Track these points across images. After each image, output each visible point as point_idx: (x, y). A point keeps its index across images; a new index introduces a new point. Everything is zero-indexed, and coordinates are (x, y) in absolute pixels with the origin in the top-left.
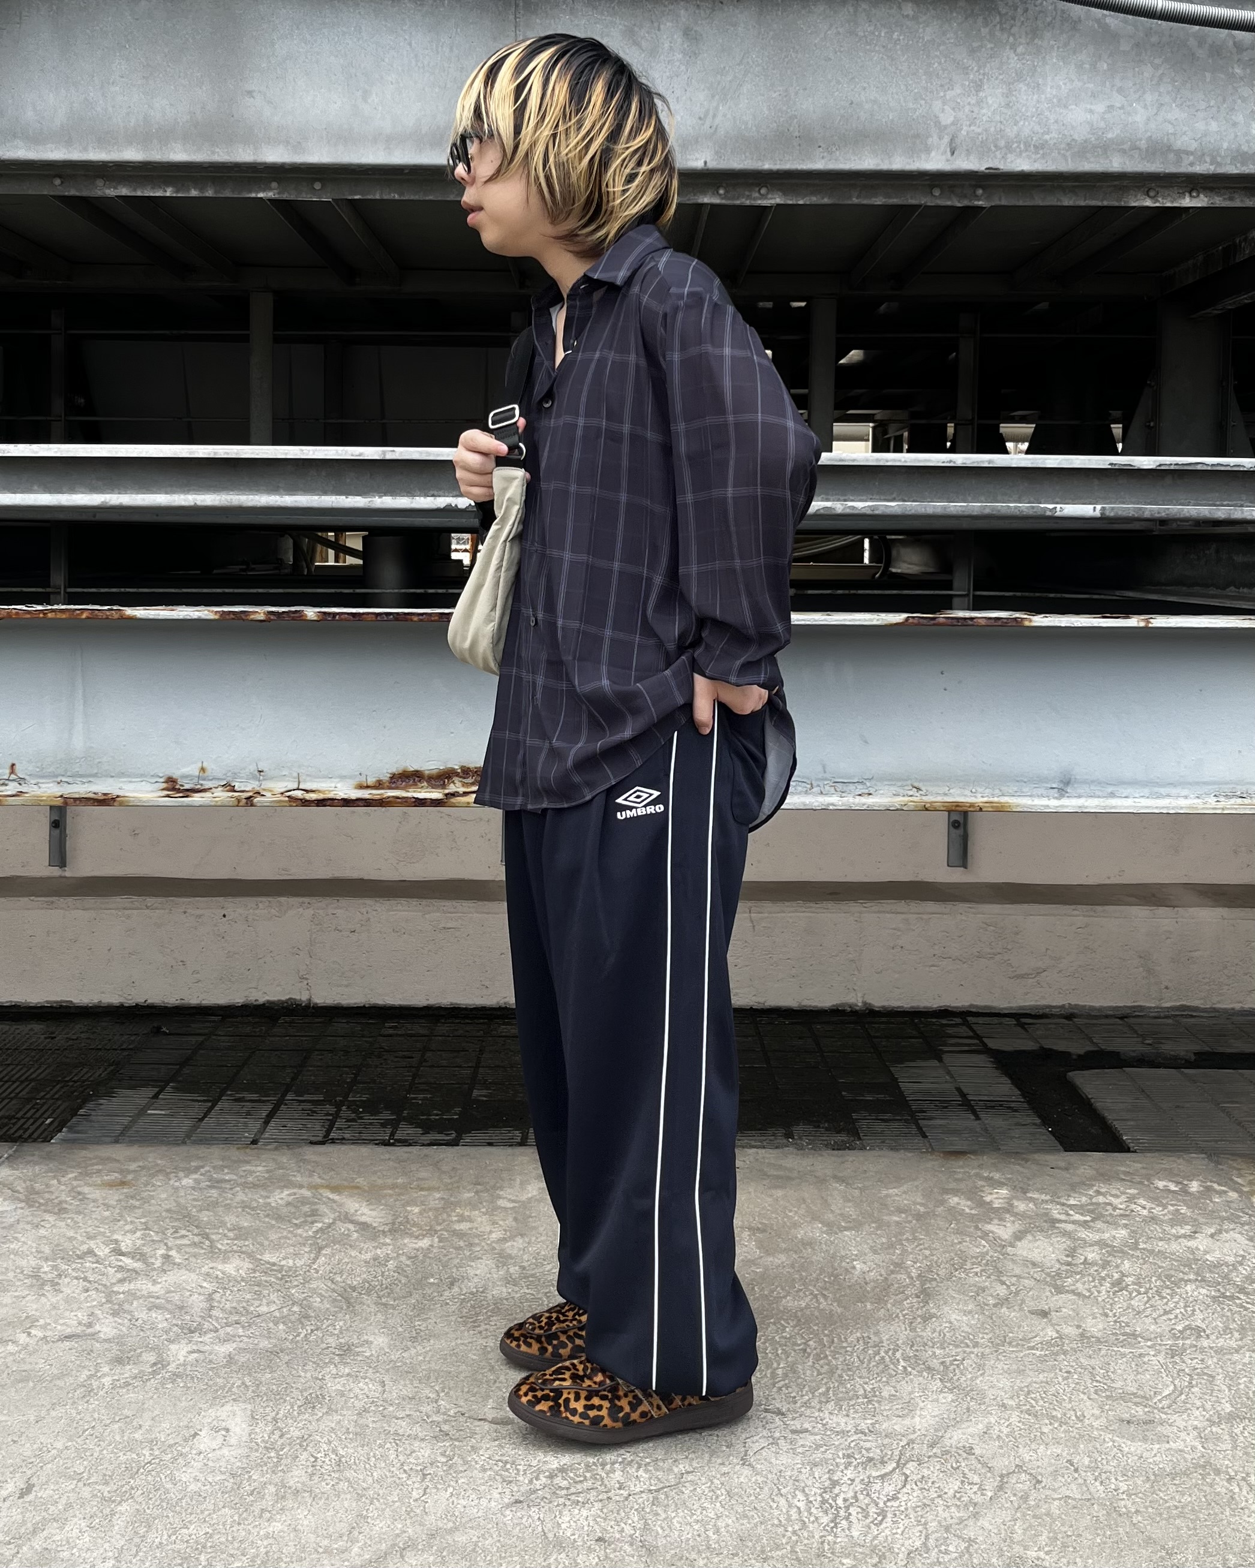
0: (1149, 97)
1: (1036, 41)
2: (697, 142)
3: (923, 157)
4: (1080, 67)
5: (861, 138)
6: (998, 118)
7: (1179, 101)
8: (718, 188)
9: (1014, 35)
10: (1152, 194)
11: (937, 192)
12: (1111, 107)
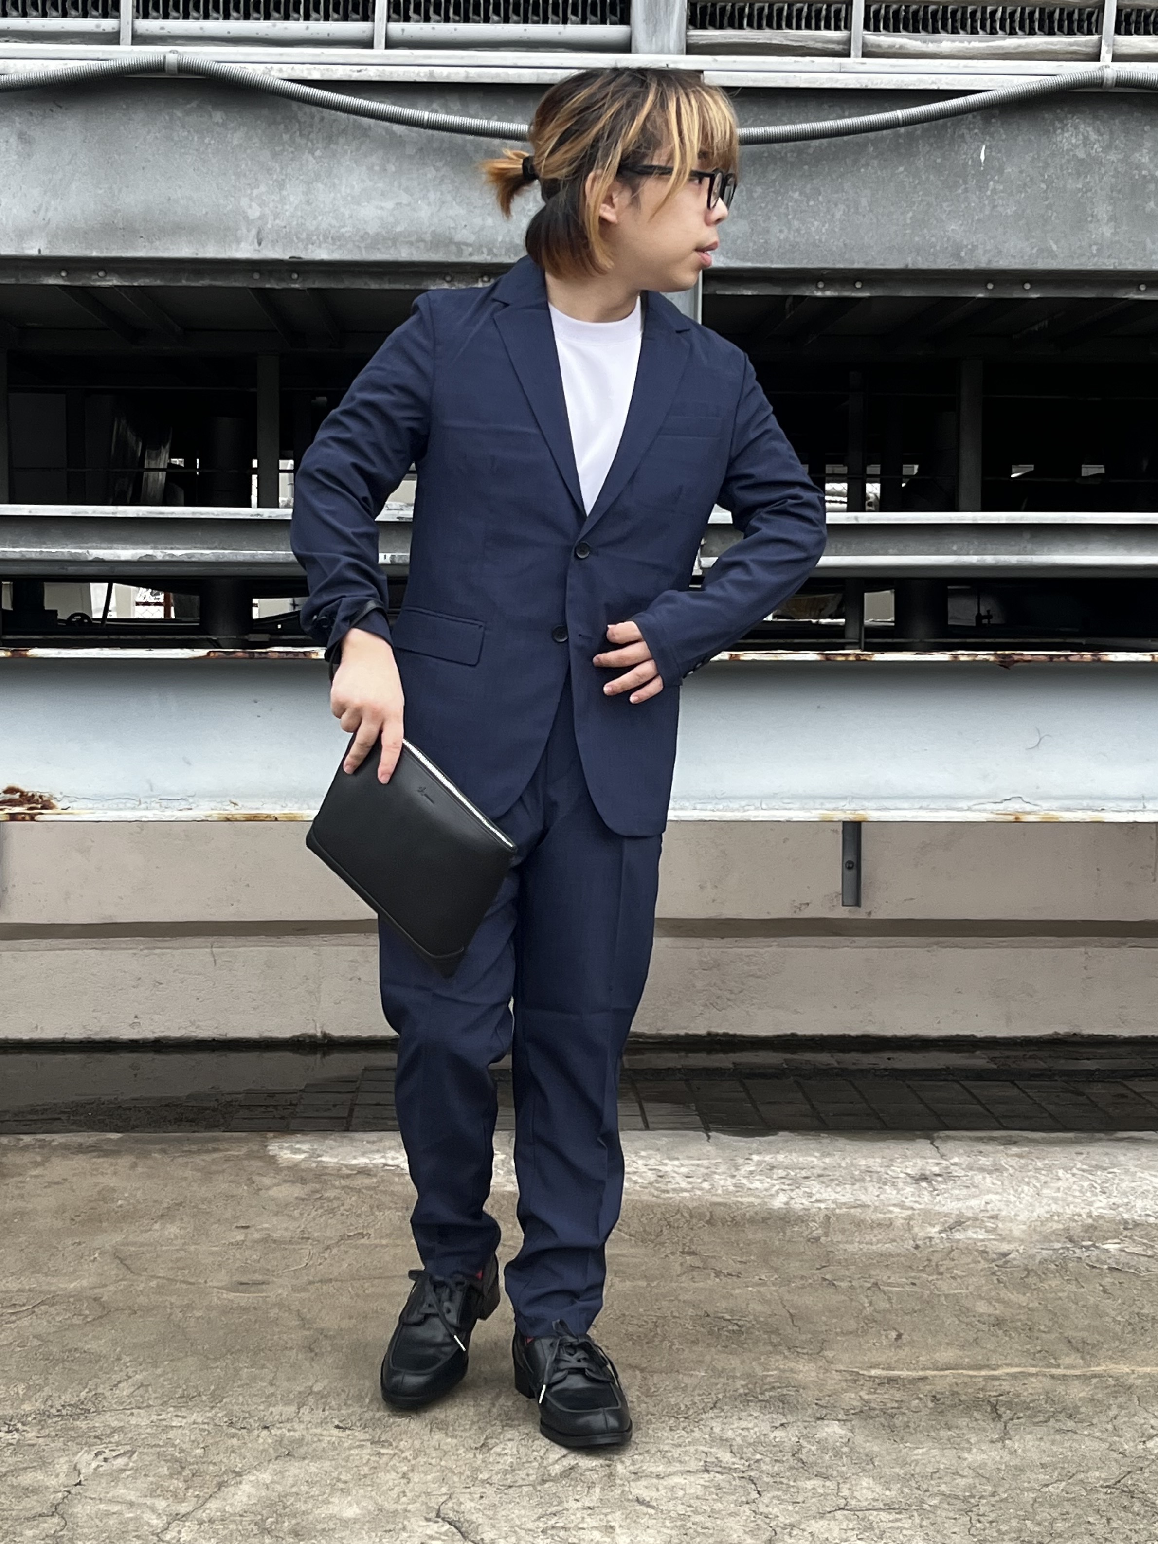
0: (432, 196)
1: (332, 146)
2: (31, 232)
3: (234, 246)
4: (370, 169)
5: (177, 230)
6: (299, 213)
7: (458, 200)
8: (60, 273)
9: (312, 142)
10: (448, 278)
11: (256, 276)
12: (399, 204)
